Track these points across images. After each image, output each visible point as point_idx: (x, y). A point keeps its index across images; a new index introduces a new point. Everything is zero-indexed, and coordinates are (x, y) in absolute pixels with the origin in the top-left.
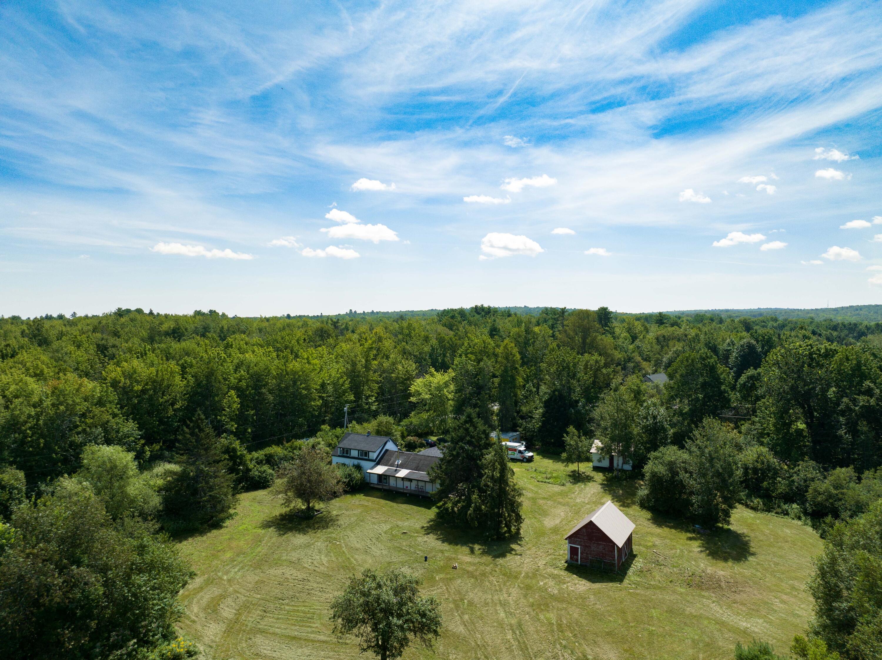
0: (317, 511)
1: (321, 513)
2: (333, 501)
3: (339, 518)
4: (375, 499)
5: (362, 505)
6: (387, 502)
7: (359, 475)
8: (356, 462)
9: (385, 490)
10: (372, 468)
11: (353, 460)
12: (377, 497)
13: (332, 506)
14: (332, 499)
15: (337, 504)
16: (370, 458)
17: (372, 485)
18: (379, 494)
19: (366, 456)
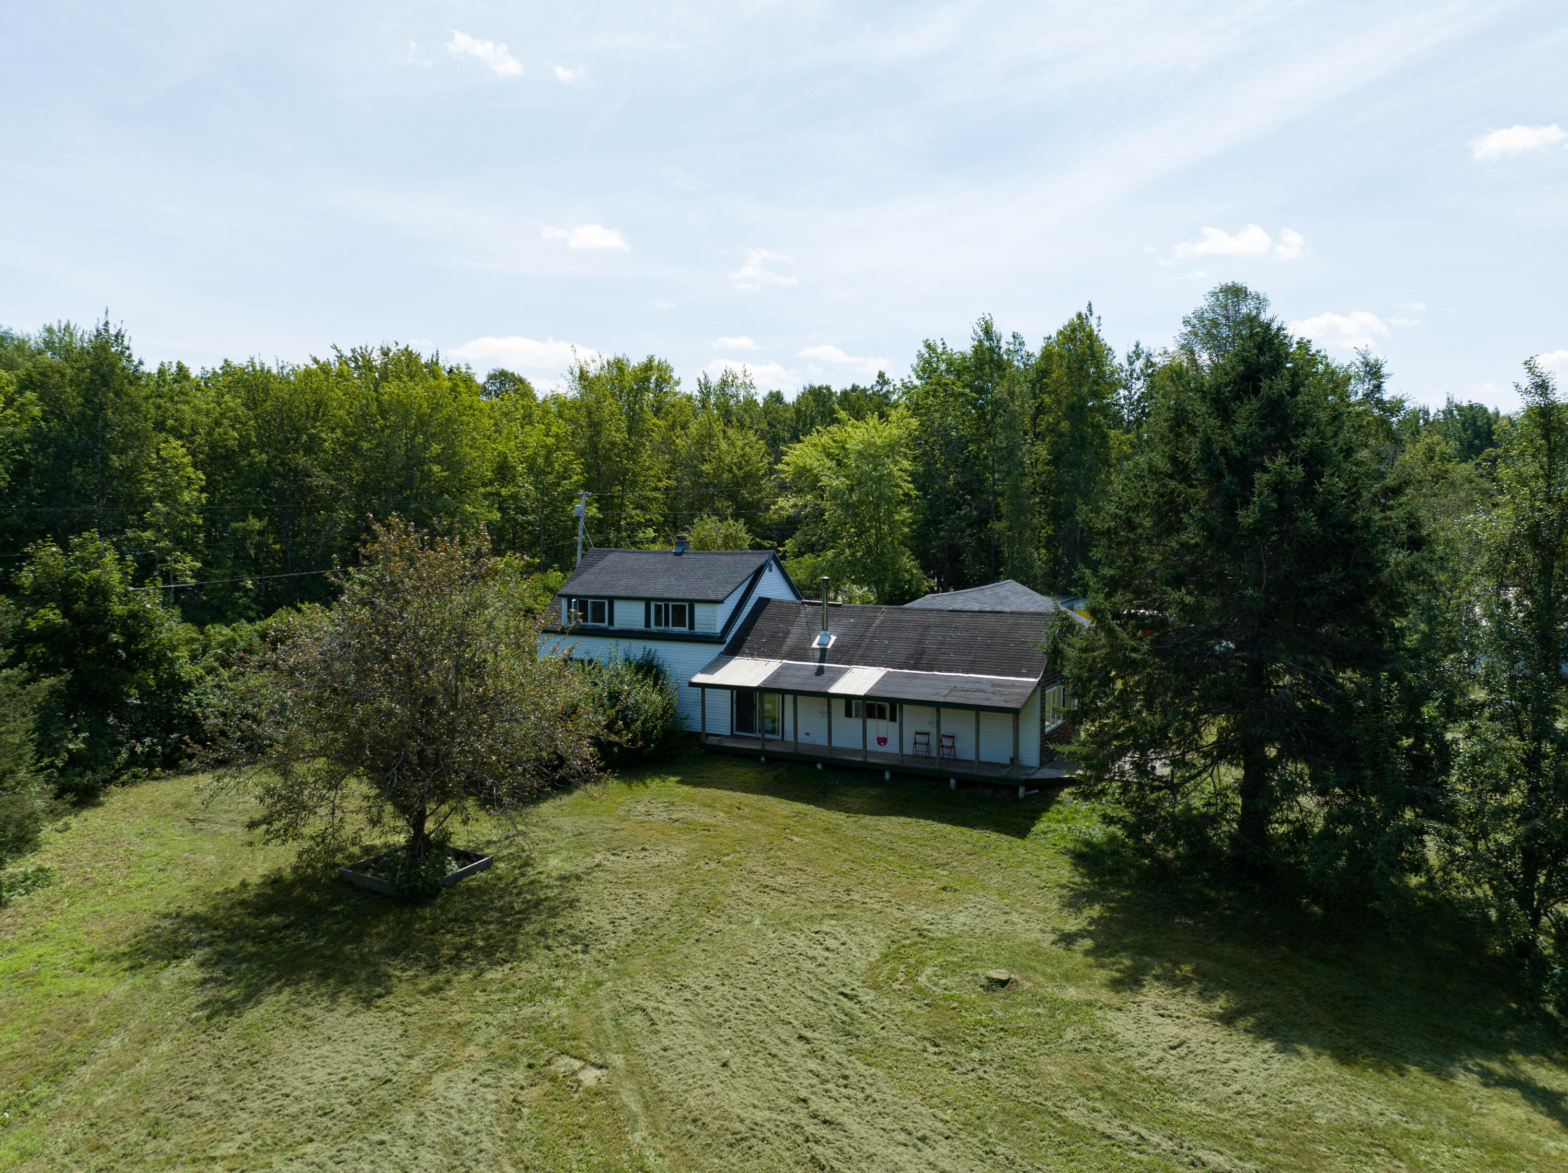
0: (463, 856)
1: (487, 866)
2: (546, 808)
3: (580, 891)
4: (740, 796)
5: (688, 826)
6: (799, 806)
7: (655, 697)
8: (638, 649)
9: (774, 759)
10: (711, 668)
11: (624, 644)
12: (747, 789)
13: (539, 833)
14: (537, 797)
15: (567, 823)
16: (699, 629)
17: (713, 741)
18: (748, 774)
19: (679, 622)
